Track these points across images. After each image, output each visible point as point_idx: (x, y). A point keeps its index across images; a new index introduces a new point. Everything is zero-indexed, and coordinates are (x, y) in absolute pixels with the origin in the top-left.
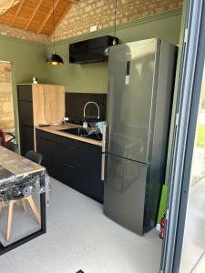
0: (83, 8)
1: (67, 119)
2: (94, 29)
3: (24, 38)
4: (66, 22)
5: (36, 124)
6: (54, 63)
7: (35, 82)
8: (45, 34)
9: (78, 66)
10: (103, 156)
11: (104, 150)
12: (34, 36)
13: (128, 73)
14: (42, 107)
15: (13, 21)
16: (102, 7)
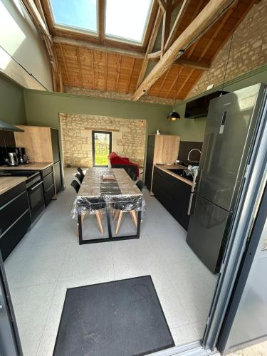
0: (213, 73)
1: (178, 161)
2: (210, 87)
3: (164, 103)
4: (197, 88)
5: (154, 163)
6: (174, 119)
7: (158, 133)
8: (179, 99)
9: (192, 121)
10: (192, 195)
11: (193, 190)
12: (171, 101)
13: (223, 123)
14: (161, 151)
15: (168, 94)
16: (230, 68)
